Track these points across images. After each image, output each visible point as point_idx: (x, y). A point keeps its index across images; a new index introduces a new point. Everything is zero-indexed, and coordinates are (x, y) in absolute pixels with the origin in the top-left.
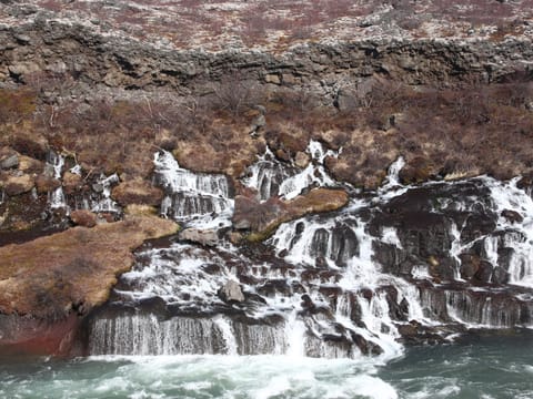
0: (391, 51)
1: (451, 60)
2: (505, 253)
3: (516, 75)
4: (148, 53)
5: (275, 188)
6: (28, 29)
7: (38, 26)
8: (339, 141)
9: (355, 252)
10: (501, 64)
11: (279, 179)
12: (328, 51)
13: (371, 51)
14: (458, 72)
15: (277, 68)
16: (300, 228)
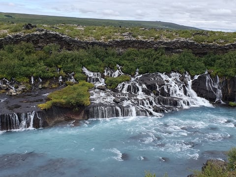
0: (132, 42)
3: (161, 48)
4: (74, 41)
5: (111, 75)
6: (43, 34)
7: (46, 34)
9: (138, 90)
11: (112, 73)
12: (117, 42)
13: (127, 42)
16: (124, 85)
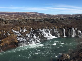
1: (33, 20)
2: (43, 34)
3: (38, 21)
4: (7, 20)
8: (26, 27)
10: (37, 20)
11: (23, 31)
12: (23, 20)
13: (27, 20)
14: (34, 21)
15: (19, 21)
